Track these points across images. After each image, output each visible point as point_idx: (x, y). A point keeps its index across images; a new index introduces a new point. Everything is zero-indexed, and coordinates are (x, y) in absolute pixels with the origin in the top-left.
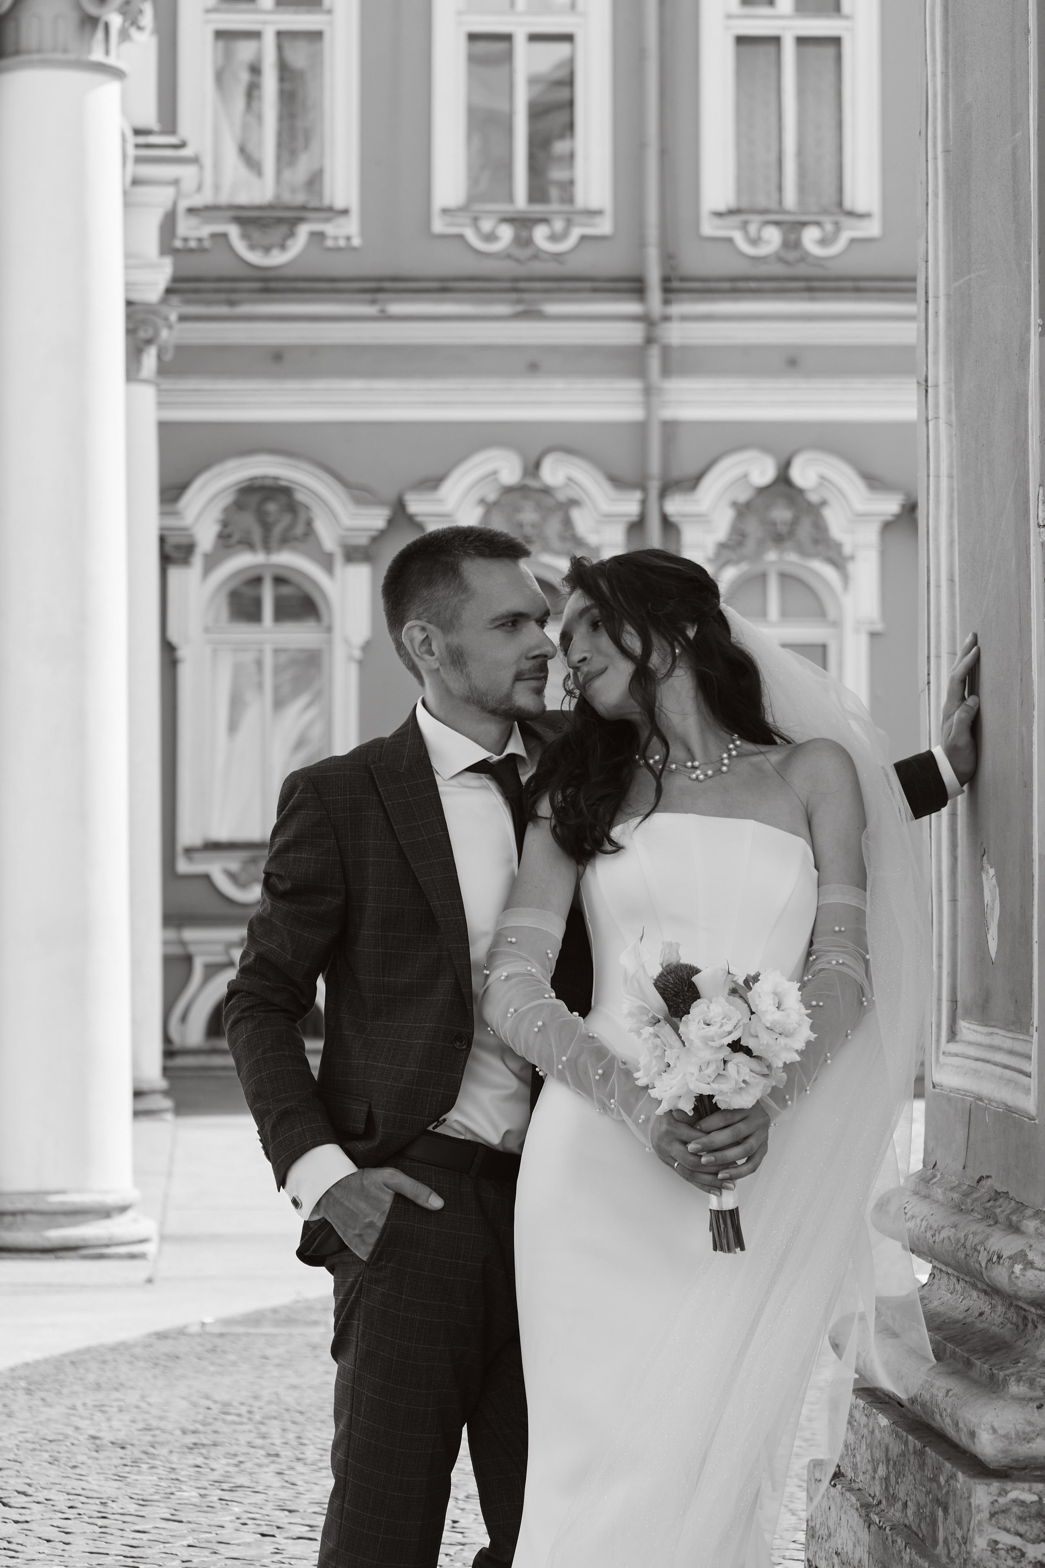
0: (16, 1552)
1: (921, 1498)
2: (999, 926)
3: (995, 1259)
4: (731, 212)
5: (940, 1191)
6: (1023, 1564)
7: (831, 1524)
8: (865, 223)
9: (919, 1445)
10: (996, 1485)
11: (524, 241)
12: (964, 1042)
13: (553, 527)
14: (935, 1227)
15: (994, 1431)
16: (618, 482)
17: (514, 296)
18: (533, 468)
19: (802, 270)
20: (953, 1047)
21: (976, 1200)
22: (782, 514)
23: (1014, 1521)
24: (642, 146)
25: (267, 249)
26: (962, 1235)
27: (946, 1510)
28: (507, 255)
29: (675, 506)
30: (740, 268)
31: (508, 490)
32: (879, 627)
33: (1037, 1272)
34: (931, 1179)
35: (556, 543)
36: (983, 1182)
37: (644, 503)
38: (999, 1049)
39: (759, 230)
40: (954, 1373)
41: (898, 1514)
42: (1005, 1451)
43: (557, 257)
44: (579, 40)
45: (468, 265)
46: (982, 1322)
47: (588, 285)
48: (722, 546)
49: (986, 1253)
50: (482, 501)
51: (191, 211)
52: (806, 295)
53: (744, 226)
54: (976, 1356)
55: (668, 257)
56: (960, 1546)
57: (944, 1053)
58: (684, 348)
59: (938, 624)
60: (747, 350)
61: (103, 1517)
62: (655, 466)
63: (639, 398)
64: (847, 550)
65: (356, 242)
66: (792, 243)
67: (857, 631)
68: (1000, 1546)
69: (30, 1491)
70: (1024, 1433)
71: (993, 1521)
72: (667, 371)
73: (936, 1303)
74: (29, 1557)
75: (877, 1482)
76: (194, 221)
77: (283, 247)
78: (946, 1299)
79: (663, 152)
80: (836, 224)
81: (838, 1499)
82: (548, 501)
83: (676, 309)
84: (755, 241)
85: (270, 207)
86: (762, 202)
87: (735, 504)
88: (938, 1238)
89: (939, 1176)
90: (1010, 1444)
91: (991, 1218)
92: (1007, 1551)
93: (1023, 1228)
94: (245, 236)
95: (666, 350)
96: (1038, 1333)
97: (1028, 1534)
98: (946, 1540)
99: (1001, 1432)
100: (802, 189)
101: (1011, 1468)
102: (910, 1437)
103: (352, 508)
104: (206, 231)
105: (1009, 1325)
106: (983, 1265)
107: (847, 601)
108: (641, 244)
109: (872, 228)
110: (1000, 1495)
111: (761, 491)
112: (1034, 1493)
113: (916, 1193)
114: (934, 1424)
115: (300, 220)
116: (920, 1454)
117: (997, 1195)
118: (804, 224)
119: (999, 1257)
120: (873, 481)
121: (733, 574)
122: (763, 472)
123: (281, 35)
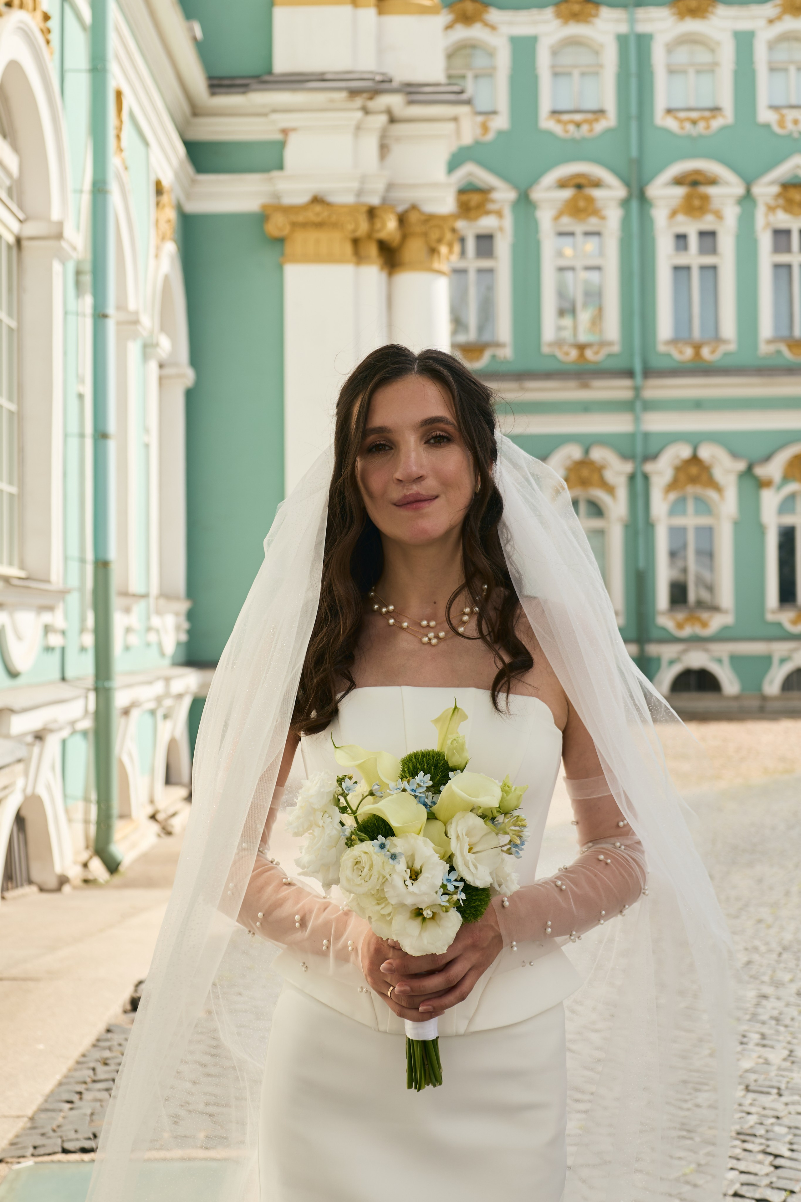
4: (671, 342)
8: (728, 345)
11: (582, 355)
13: (596, 477)
16: (622, 457)
17: (578, 379)
18: (587, 452)
19: (702, 365)
22: (694, 470)
25: (471, 361)
28: (574, 362)
29: (649, 467)
30: (675, 365)
31: (577, 462)
35: (596, 485)
37: (635, 467)
39: (683, 349)
43: (596, 363)
44: (604, 269)
45: (558, 366)
47: (610, 374)
48: (669, 485)
50: (565, 467)
52: (705, 376)
53: (676, 347)
55: (644, 361)
58: (650, 399)
60: (677, 400)
62: (639, 450)
63: (633, 422)
64: (723, 486)
65: (509, 358)
66: (697, 354)
67: (727, 520)
72: (644, 410)
77: (480, 360)
79: (641, 316)
80: (716, 345)
82: (592, 466)
83: (648, 383)
84: (681, 354)
85: (474, 343)
87: (673, 466)
95: (643, 402)
100: (701, 330)
107: (723, 507)
108: (633, 355)
109: (732, 347)
111: (685, 462)
115: (486, 349)
118: (702, 345)
120: (735, 455)
121: (672, 496)
122: (685, 452)
123: (478, 270)
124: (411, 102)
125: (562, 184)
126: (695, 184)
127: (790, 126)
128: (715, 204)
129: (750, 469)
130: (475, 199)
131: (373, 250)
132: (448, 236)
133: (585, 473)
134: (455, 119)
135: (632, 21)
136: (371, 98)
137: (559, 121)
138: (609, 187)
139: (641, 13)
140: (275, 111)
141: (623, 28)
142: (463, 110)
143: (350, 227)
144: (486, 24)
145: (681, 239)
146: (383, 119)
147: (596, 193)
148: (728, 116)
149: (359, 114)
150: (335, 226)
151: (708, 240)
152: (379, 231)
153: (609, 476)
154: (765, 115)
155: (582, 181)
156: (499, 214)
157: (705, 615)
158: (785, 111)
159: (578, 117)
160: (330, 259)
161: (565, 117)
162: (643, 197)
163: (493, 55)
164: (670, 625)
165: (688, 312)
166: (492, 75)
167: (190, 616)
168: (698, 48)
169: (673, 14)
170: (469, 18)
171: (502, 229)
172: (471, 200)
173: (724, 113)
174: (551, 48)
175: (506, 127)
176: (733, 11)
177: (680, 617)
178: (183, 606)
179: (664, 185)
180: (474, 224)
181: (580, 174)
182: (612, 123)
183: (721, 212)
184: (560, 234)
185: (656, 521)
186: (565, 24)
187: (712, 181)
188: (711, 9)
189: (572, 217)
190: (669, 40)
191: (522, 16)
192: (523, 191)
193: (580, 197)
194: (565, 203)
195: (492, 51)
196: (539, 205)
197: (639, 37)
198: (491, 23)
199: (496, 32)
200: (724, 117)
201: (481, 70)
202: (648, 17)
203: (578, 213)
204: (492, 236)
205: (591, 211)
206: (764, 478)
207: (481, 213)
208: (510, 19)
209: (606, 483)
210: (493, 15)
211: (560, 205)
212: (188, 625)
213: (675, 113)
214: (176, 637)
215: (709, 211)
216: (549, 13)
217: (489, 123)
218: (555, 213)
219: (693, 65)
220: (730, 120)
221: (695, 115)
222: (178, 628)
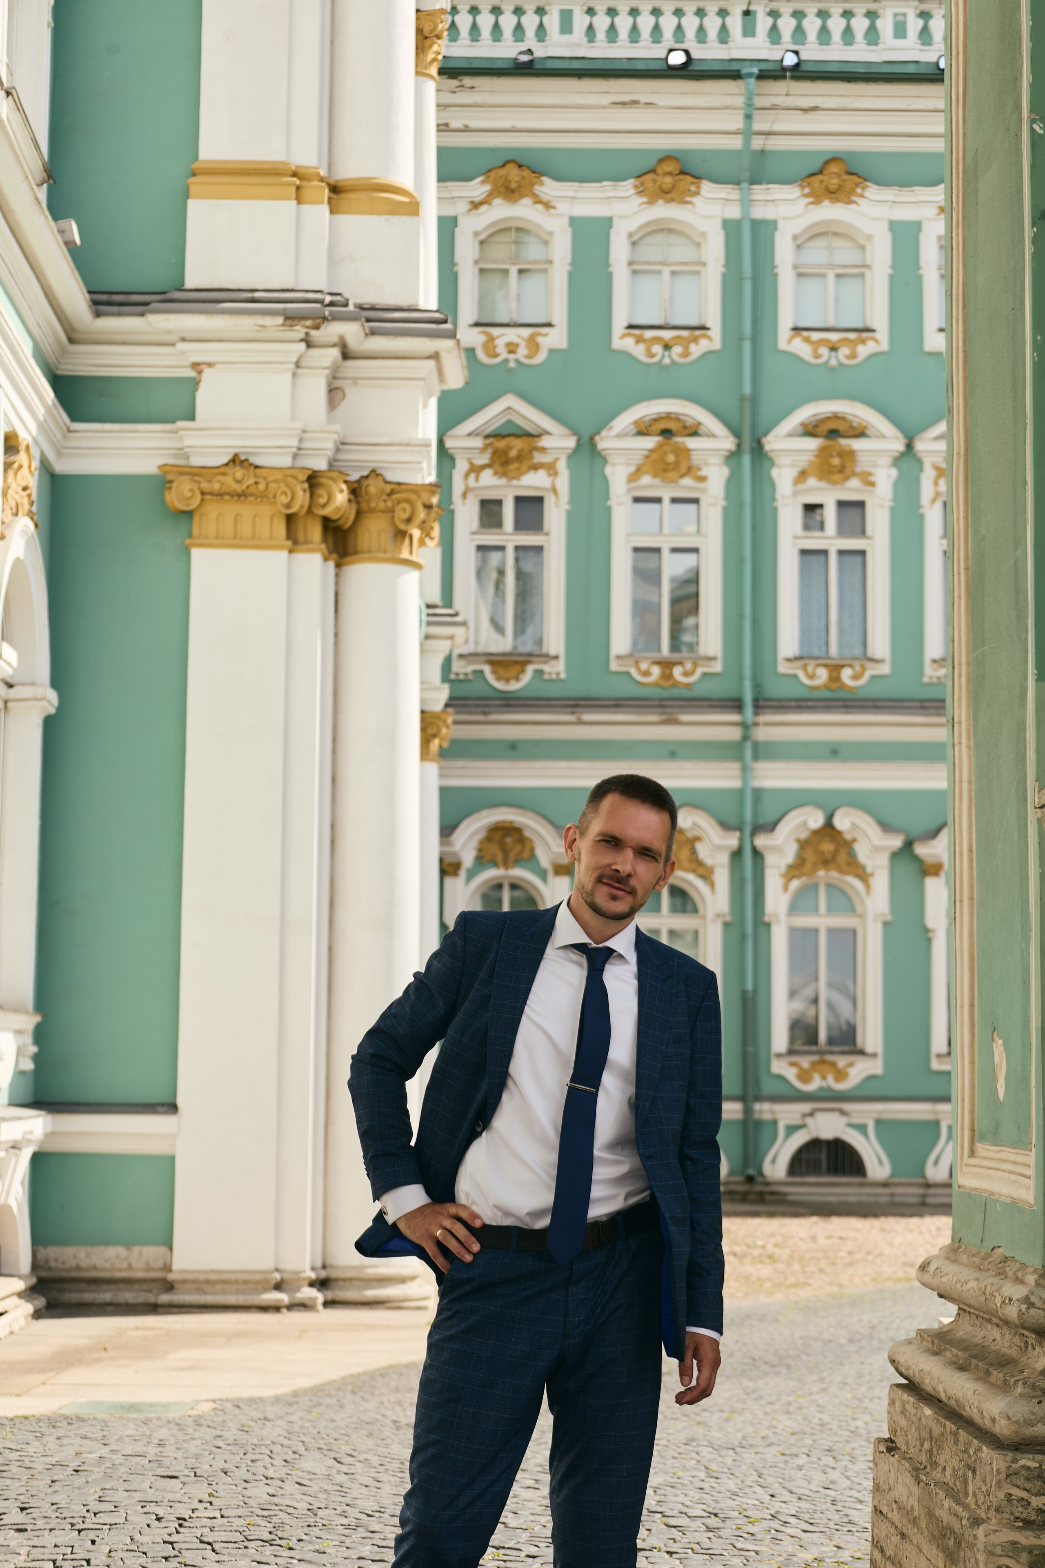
0: (346, 1493)
1: (956, 1464)
2: (1006, 1078)
3: (1007, 1301)
4: (797, 659)
5: (964, 1257)
6: (1029, 1510)
7: (891, 1481)
8: (880, 665)
9: (954, 1428)
10: (1010, 1455)
11: (667, 676)
12: (980, 1157)
13: (685, 854)
14: (963, 1280)
15: (1009, 1418)
16: (725, 826)
17: (661, 710)
19: (841, 694)
20: (972, 1161)
21: (990, 1262)
22: (827, 847)
23: (1023, 1480)
24: (741, 617)
25: (508, 680)
26: (983, 1286)
27: (974, 1472)
28: (656, 685)
29: (761, 841)
30: (802, 693)
32: (889, 918)
33: (1037, 1310)
34: (958, 1249)
35: (685, 863)
36: (996, 1250)
37: (741, 839)
38: (1006, 1161)
39: (814, 670)
40: (978, 1379)
41: (939, 1475)
42: (1016, 1432)
43: (688, 686)
44: (702, 552)
45: (631, 691)
46: (995, 1345)
47: (707, 703)
48: (790, 867)
49: (1000, 1297)
51: (461, 656)
52: (844, 710)
53: (805, 667)
54: (994, 1368)
55: (757, 686)
56: (985, 1497)
57: (966, 1165)
58: (768, 744)
59: (961, 880)
60: (807, 744)
61: (403, 1472)
62: (748, 816)
63: (738, 773)
64: (869, 870)
65: (563, 676)
66: (835, 678)
67: (875, 921)
68: (1013, 1497)
69: (355, 1454)
70: (1029, 1420)
71: (1008, 1481)
72: (756, 757)
73: (961, 1333)
74: (354, 1496)
75: (923, 1453)
76: (462, 663)
77: (517, 679)
78: (968, 1330)
79: (755, 621)
80: (862, 666)
81: (896, 1465)
83: (762, 719)
84: (811, 677)
85: (510, 654)
86: (816, 652)
87: (798, 841)
88: (965, 1288)
89: (963, 1247)
90: (1020, 1427)
91: (1002, 1274)
92: (1018, 1501)
93: (1026, 1281)
94: (494, 672)
95: (756, 745)
96: (1036, 1353)
97: (1032, 1489)
98: (974, 1493)
99: (1014, 1419)
100: (841, 645)
101: (1020, 1444)
102: (947, 1423)
104: (470, 669)
105: (1015, 1348)
106: (999, 1305)
107: (869, 902)
108: (741, 678)
109: (885, 669)
110: (1013, 1462)
111: (816, 833)
112: (1037, 1462)
113: (948, 1259)
114: (964, 1414)
115: (528, 662)
116: (955, 1434)
117: (1005, 1260)
118: (843, 666)
119: (1010, 1300)
120: (886, 827)
122: (816, 821)
123: (517, 548)
124: (373, 333)
125: (642, 431)
126: (833, 434)
128: (863, 464)
129: (909, 845)
130: (517, 445)
131: (316, 532)
132: (422, 514)
134: (435, 356)
135: (747, 203)
136: (317, 327)
137: (639, 340)
138: (712, 435)
139: (759, 192)
140: (183, 340)
141: (734, 212)
142: (443, 345)
143: (285, 500)
144: (538, 201)
145: (813, 511)
146: (335, 353)
147: (692, 443)
148: (882, 340)
149: (303, 346)
150: (263, 496)
151: (854, 512)
152: (324, 506)
153: (703, 851)
154: (933, 342)
155: (672, 426)
156: (551, 469)
157: (842, 1061)
159: (667, 335)
160: (255, 543)
161: (649, 334)
162: (758, 451)
163: (546, 243)
164: (790, 1074)
165: (824, 617)
166: (545, 271)
167: (40, 1035)
168: (839, 243)
169: (805, 196)
170: (513, 191)
171: (554, 490)
172: (510, 448)
173: (876, 335)
174: (630, 235)
175: (564, 345)
176: (889, 194)
177: (805, 1062)
178: (30, 1021)
179: (790, 435)
180: (515, 482)
181: (668, 416)
182: (717, 345)
183: (870, 474)
184: (637, 500)
185: (773, 919)
186: (651, 202)
187: (858, 432)
188: (859, 191)
189: (655, 476)
190: (797, 231)
191: (590, 190)
192: (586, 437)
193: (667, 448)
194: (647, 457)
195: (546, 237)
196: (609, 459)
197: (756, 224)
198: (545, 198)
199: (552, 211)
200: (877, 341)
201: (530, 263)
202: (769, 198)
203: (665, 470)
204: (540, 500)
205: (684, 469)
206: (929, 860)
207: (524, 468)
208: (571, 194)
209: (700, 863)
210: (549, 188)
211: (639, 459)
212: (34, 1049)
213: (805, 334)
214: (17, 1064)
215: (854, 474)
216: (628, 187)
217: (540, 339)
218: (632, 469)
219: (832, 266)
220: (884, 346)
221: (834, 337)
222: (20, 1052)
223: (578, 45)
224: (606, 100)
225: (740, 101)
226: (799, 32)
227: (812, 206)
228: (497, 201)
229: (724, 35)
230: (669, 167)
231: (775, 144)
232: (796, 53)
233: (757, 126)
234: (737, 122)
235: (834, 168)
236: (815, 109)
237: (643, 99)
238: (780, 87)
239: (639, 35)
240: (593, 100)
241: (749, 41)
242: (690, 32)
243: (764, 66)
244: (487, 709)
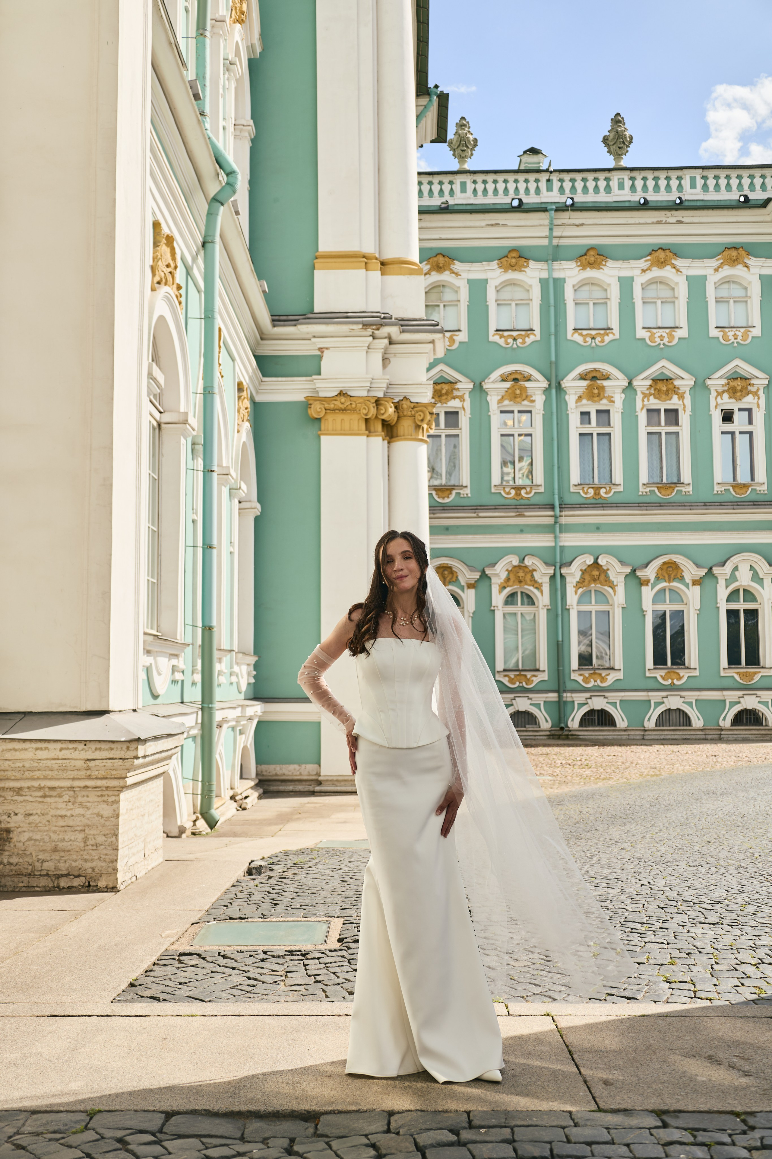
4: (579, 485)
8: (619, 487)
11: (518, 494)
13: (528, 577)
16: (547, 564)
17: (516, 510)
18: (522, 560)
19: (600, 501)
22: (596, 573)
24: (553, 466)
25: (443, 498)
28: (514, 498)
29: (564, 571)
30: (582, 501)
31: (515, 567)
32: (625, 606)
35: (529, 582)
37: (555, 570)
39: (587, 490)
43: (528, 499)
44: (533, 436)
45: (502, 501)
47: (538, 507)
48: (578, 582)
50: (507, 570)
52: (602, 509)
53: (583, 489)
55: (561, 498)
58: (565, 524)
60: (584, 525)
62: (558, 560)
63: (553, 539)
64: (615, 583)
65: (469, 495)
66: (597, 493)
67: (618, 607)
72: (561, 532)
77: (448, 497)
79: (559, 467)
80: (610, 487)
82: (526, 570)
83: (563, 513)
84: (586, 493)
85: (445, 486)
86: (587, 482)
87: (581, 570)
94: (437, 494)
95: (561, 525)
100: (599, 478)
103: (470, 572)
107: (615, 598)
108: (553, 494)
109: (621, 489)
111: (589, 566)
115: (454, 489)
118: (601, 488)
120: (622, 563)
121: (580, 591)
122: (590, 561)
123: (447, 436)
124: (402, 331)
125: (504, 380)
127: (658, 340)
128: (608, 392)
129: (634, 571)
130: (446, 387)
131: (379, 427)
132: (429, 417)
133: (521, 574)
134: (433, 342)
135: (550, 270)
136: (377, 329)
137: (502, 336)
138: (537, 381)
139: (556, 265)
141: (545, 275)
142: (437, 336)
144: (453, 272)
145: (585, 415)
146: (385, 342)
147: (527, 384)
148: (616, 334)
150: (354, 411)
151: (604, 416)
152: (383, 414)
153: (537, 576)
154: (641, 333)
155: (518, 376)
156: (462, 398)
157: (604, 673)
158: (655, 331)
159: (514, 334)
160: (351, 433)
161: (506, 334)
162: (559, 387)
163: (457, 292)
164: (580, 679)
165: (591, 465)
166: (457, 305)
167: (256, 666)
168: (595, 288)
169: (578, 266)
170: (441, 268)
171: (464, 409)
172: (442, 389)
173: (613, 331)
174: (496, 287)
175: (467, 340)
176: (618, 264)
177: (586, 674)
178: (253, 660)
179: (574, 379)
180: (445, 405)
181: (516, 372)
182: (538, 338)
183: (612, 397)
184: (502, 412)
185: (571, 607)
186: (505, 272)
187: (606, 377)
188: (604, 263)
189: (511, 400)
190: (575, 283)
191: (477, 266)
192: (478, 383)
193: (516, 387)
194: (506, 391)
195: (456, 289)
196: (489, 393)
197: (556, 280)
198: (456, 271)
199: (459, 277)
200: (614, 334)
201: (449, 302)
202: (561, 267)
203: (515, 397)
204: (457, 413)
205: (524, 397)
206: (643, 578)
207: (449, 398)
208: (468, 268)
209: (536, 582)
210: (457, 266)
211: (503, 392)
212: (255, 673)
213: (580, 331)
214: (248, 680)
215: (604, 397)
216: (494, 264)
217: (455, 337)
218: (500, 397)
219: (592, 299)
220: (617, 336)
221: (593, 332)
222: (249, 674)
223: (469, 198)
224: (483, 223)
225: (547, 222)
226: (573, 188)
227: (581, 271)
228: (433, 273)
229: (538, 191)
230: (514, 254)
231: (563, 242)
232: (572, 199)
233: (556, 233)
234: (546, 233)
235: (592, 253)
236: (582, 225)
237: (501, 222)
238: (566, 214)
239: (498, 192)
240: (478, 224)
241: (550, 193)
242: (522, 190)
243: (558, 205)
244: (434, 512)
